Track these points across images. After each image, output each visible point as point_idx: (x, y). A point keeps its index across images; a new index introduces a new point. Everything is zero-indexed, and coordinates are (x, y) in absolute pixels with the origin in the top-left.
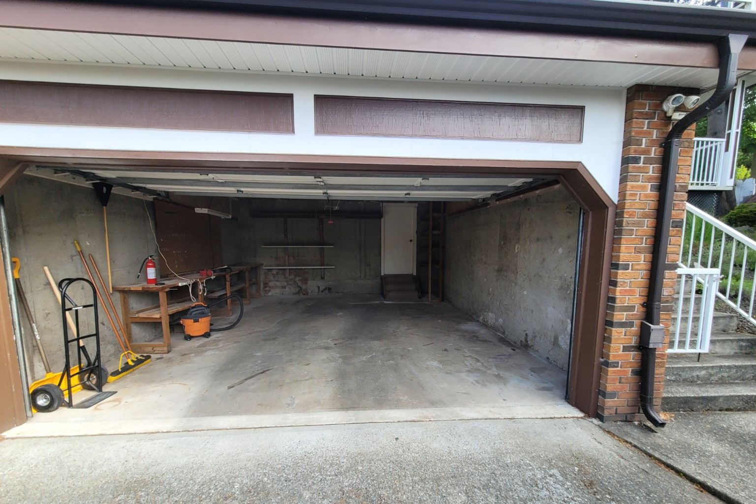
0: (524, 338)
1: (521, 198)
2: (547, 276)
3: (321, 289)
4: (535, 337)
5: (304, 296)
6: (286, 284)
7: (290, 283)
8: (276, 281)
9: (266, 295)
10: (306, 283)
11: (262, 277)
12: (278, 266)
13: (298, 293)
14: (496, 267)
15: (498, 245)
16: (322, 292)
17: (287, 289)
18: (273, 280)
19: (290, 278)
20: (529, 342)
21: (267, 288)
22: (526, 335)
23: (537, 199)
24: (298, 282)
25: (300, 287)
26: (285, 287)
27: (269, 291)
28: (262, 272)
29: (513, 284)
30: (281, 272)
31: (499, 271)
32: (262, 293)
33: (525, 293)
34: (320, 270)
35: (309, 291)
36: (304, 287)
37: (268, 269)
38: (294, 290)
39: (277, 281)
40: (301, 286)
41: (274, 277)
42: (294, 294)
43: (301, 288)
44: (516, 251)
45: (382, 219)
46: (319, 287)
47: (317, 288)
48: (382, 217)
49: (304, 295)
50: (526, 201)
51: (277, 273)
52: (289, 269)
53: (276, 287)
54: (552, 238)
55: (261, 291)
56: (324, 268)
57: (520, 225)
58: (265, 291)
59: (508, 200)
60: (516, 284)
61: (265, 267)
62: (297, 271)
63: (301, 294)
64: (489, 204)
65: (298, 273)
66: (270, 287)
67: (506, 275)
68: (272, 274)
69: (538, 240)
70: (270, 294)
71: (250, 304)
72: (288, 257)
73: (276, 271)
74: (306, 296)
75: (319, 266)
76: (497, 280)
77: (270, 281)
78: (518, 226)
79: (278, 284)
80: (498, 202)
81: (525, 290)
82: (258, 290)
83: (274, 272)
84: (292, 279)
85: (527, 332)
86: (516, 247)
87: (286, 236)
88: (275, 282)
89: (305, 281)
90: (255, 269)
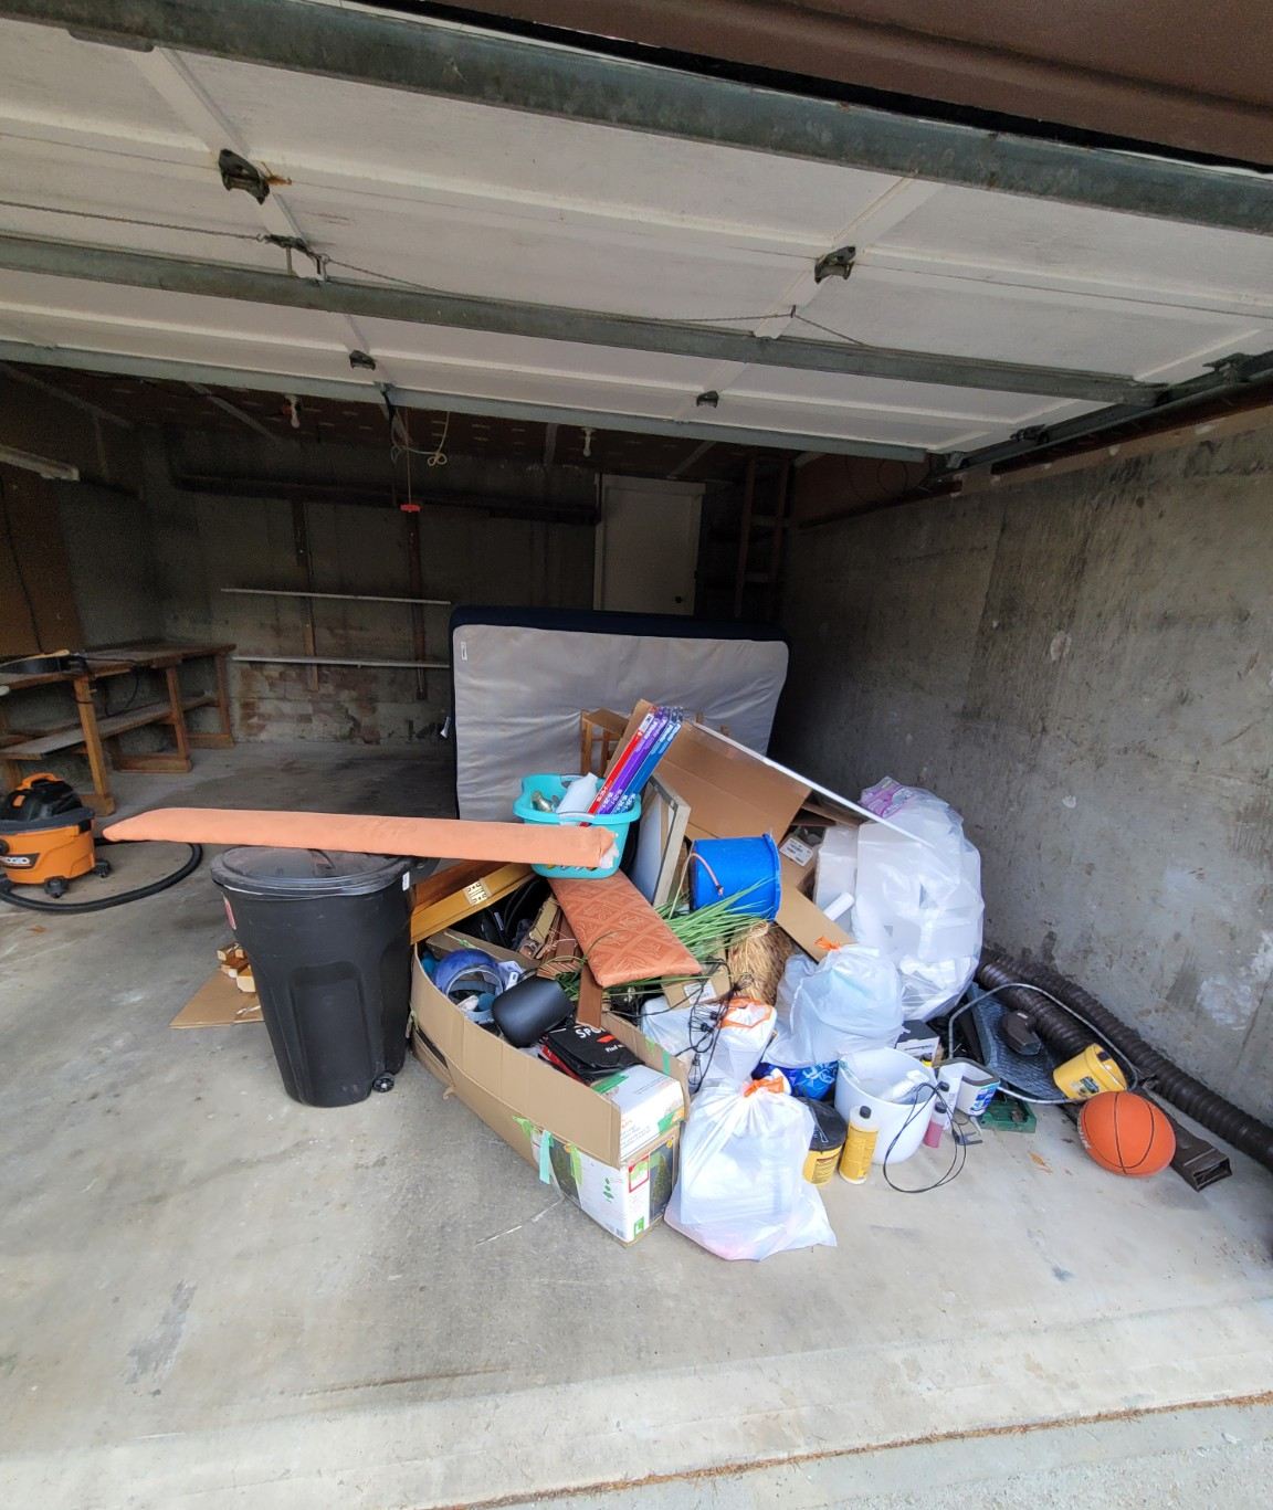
0: (1039, 944)
1: (1110, 457)
2: (1188, 758)
3: (418, 728)
4: (1087, 952)
5: (366, 747)
6: (310, 709)
7: (324, 706)
8: (278, 699)
9: (251, 738)
10: (374, 710)
11: (236, 687)
12: (282, 655)
13: (350, 736)
14: (958, 705)
15: (976, 630)
16: (421, 736)
17: (316, 724)
18: (272, 694)
19: (322, 691)
20: (1057, 962)
21: (255, 720)
22: (1051, 936)
23: (1191, 461)
24: (347, 705)
25: (354, 719)
26: (306, 719)
27: (262, 728)
28: (234, 673)
29: (1021, 767)
30: (294, 674)
31: (970, 715)
32: (239, 733)
33: (1069, 803)
34: (414, 672)
35: (384, 734)
36: (366, 721)
37: (251, 663)
38: (337, 727)
39: (283, 699)
40: (356, 716)
41: (272, 685)
42: (337, 739)
43: (357, 724)
44: (1054, 656)
45: (599, 529)
46: (411, 724)
47: (407, 726)
48: (600, 520)
49: (367, 742)
50: (1135, 467)
51: (281, 674)
52: (319, 665)
53: (281, 716)
54: (1243, 616)
55: (237, 727)
56: (425, 668)
57: (1085, 562)
58: (250, 727)
59: (1047, 466)
60: (1033, 768)
61: (241, 654)
62: (345, 671)
63: (359, 741)
64: (953, 486)
65: (346, 677)
66: (261, 716)
67: (993, 729)
68: (267, 678)
69: (1166, 621)
70: (263, 736)
71: (190, 770)
72: (313, 626)
73: (281, 668)
74: (372, 747)
75: (409, 660)
76: (955, 745)
77: (261, 698)
78: (1078, 568)
79: (287, 708)
80: (997, 478)
81: (1071, 793)
82: (227, 725)
83: (274, 672)
84: (329, 696)
85: (1054, 929)
86: (1056, 642)
87: (303, 561)
88: (276, 702)
89: (369, 703)
90: (209, 659)
